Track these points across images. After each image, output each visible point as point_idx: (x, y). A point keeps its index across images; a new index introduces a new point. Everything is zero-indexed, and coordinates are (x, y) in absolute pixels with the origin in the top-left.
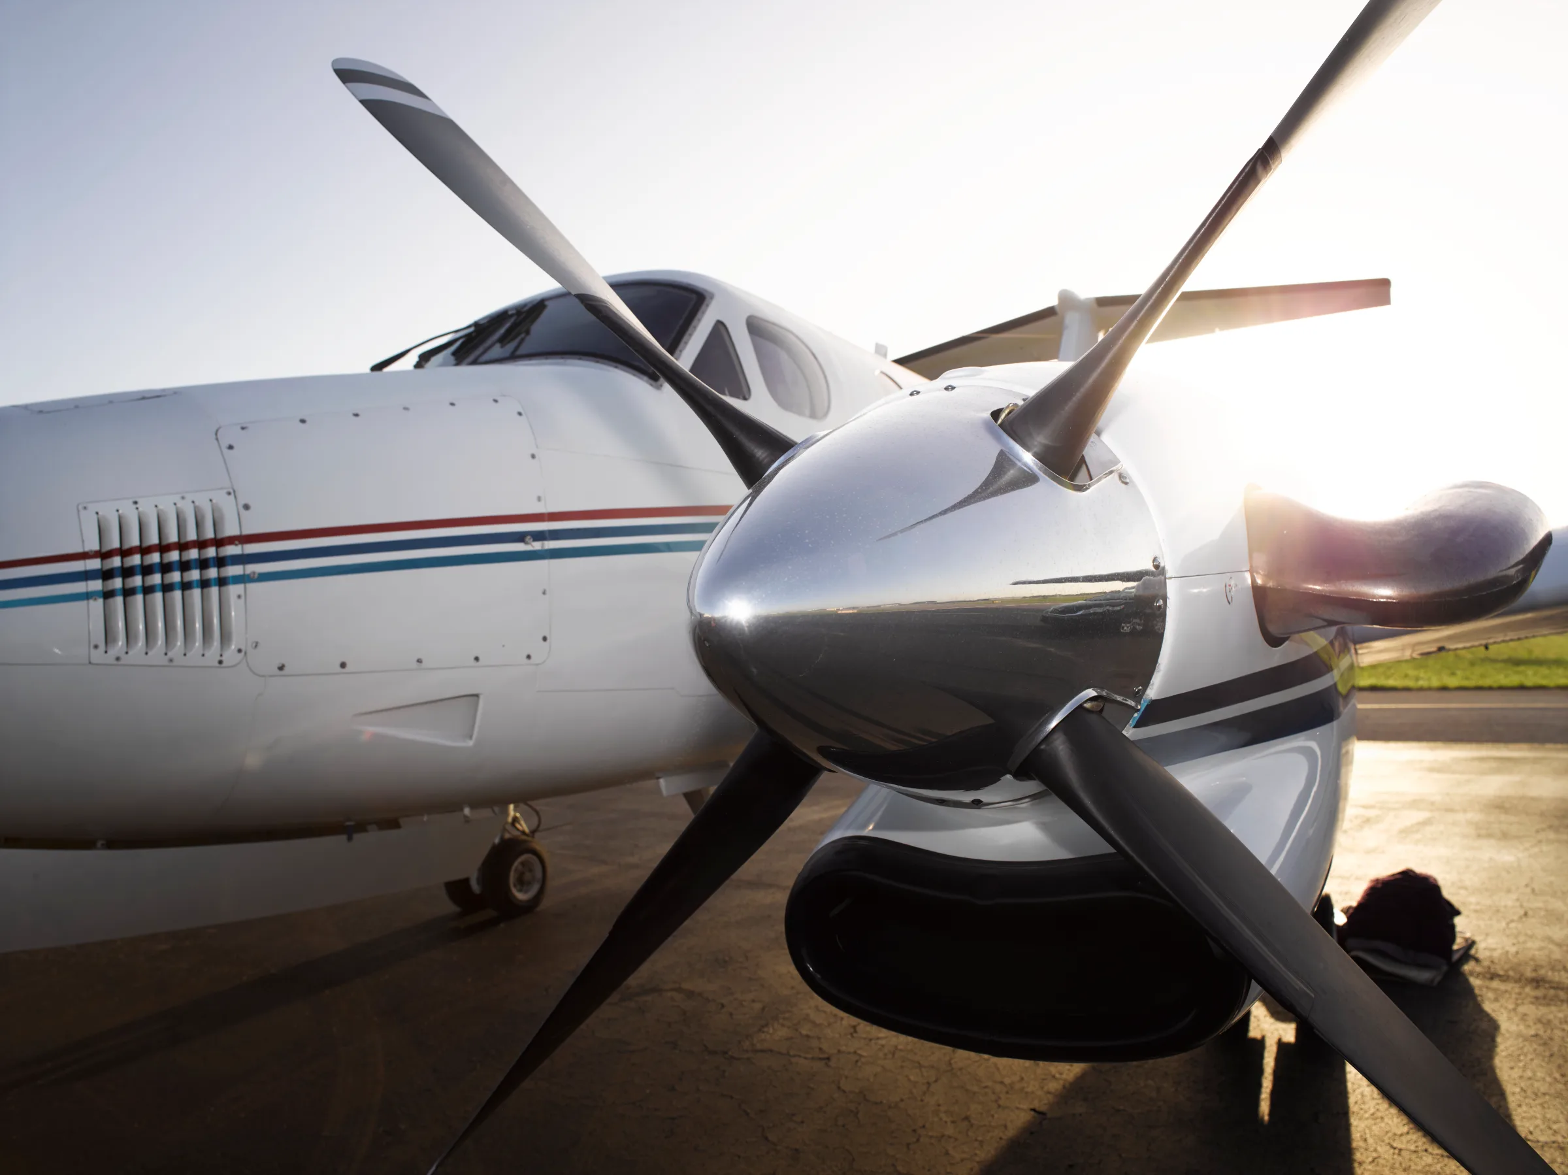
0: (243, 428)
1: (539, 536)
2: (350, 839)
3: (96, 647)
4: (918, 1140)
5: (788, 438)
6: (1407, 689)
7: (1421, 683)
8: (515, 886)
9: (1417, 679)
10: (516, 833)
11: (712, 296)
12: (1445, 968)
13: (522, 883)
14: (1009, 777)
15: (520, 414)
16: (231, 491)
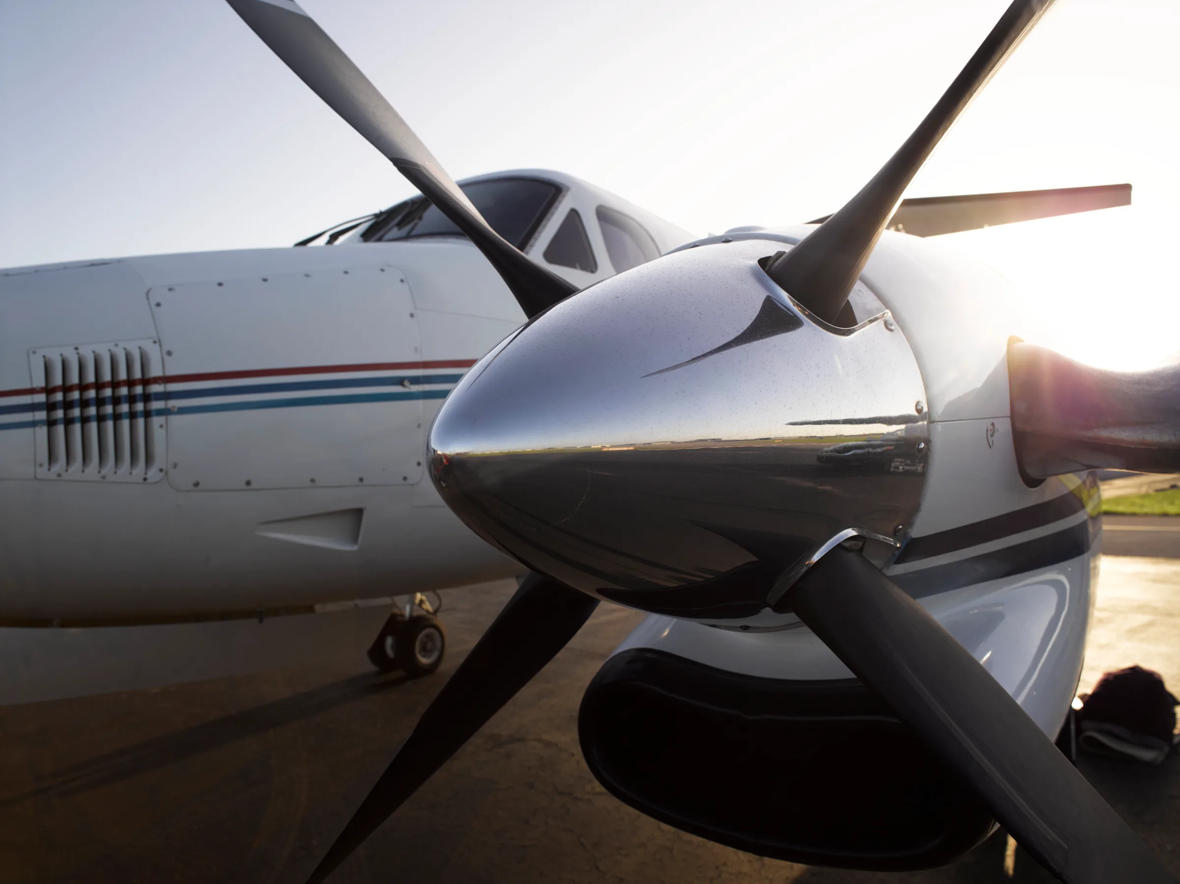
0: (170, 290)
1: (415, 380)
2: (261, 621)
3: (41, 465)
4: (720, 876)
5: (571, 285)
6: (1134, 515)
7: (1146, 510)
8: (420, 653)
9: (1142, 506)
10: (423, 613)
11: (568, 189)
12: (1167, 749)
13: (425, 651)
14: (768, 610)
15: (402, 281)
16: (157, 340)
